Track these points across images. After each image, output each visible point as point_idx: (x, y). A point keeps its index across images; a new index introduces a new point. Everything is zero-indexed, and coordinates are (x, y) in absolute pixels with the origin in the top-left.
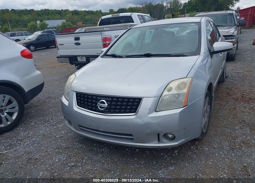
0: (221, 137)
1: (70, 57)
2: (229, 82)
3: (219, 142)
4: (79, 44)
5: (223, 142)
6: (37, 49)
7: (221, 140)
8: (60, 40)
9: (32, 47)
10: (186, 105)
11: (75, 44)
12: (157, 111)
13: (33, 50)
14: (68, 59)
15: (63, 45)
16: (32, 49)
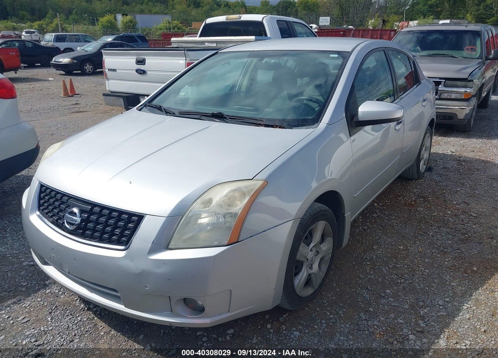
0: (342, 311)
1: (127, 96)
2: (431, 180)
3: (332, 323)
4: (142, 72)
5: (342, 323)
6: (98, 70)
7: (340, 317)
8: (110, 60)
9: (88, 66)
10: (236, 241)
11: (137, 71)
12: (170, 247)
13: (90, 71)
14: (122, 100)
15: (114, 70)
16: (88, 70)
